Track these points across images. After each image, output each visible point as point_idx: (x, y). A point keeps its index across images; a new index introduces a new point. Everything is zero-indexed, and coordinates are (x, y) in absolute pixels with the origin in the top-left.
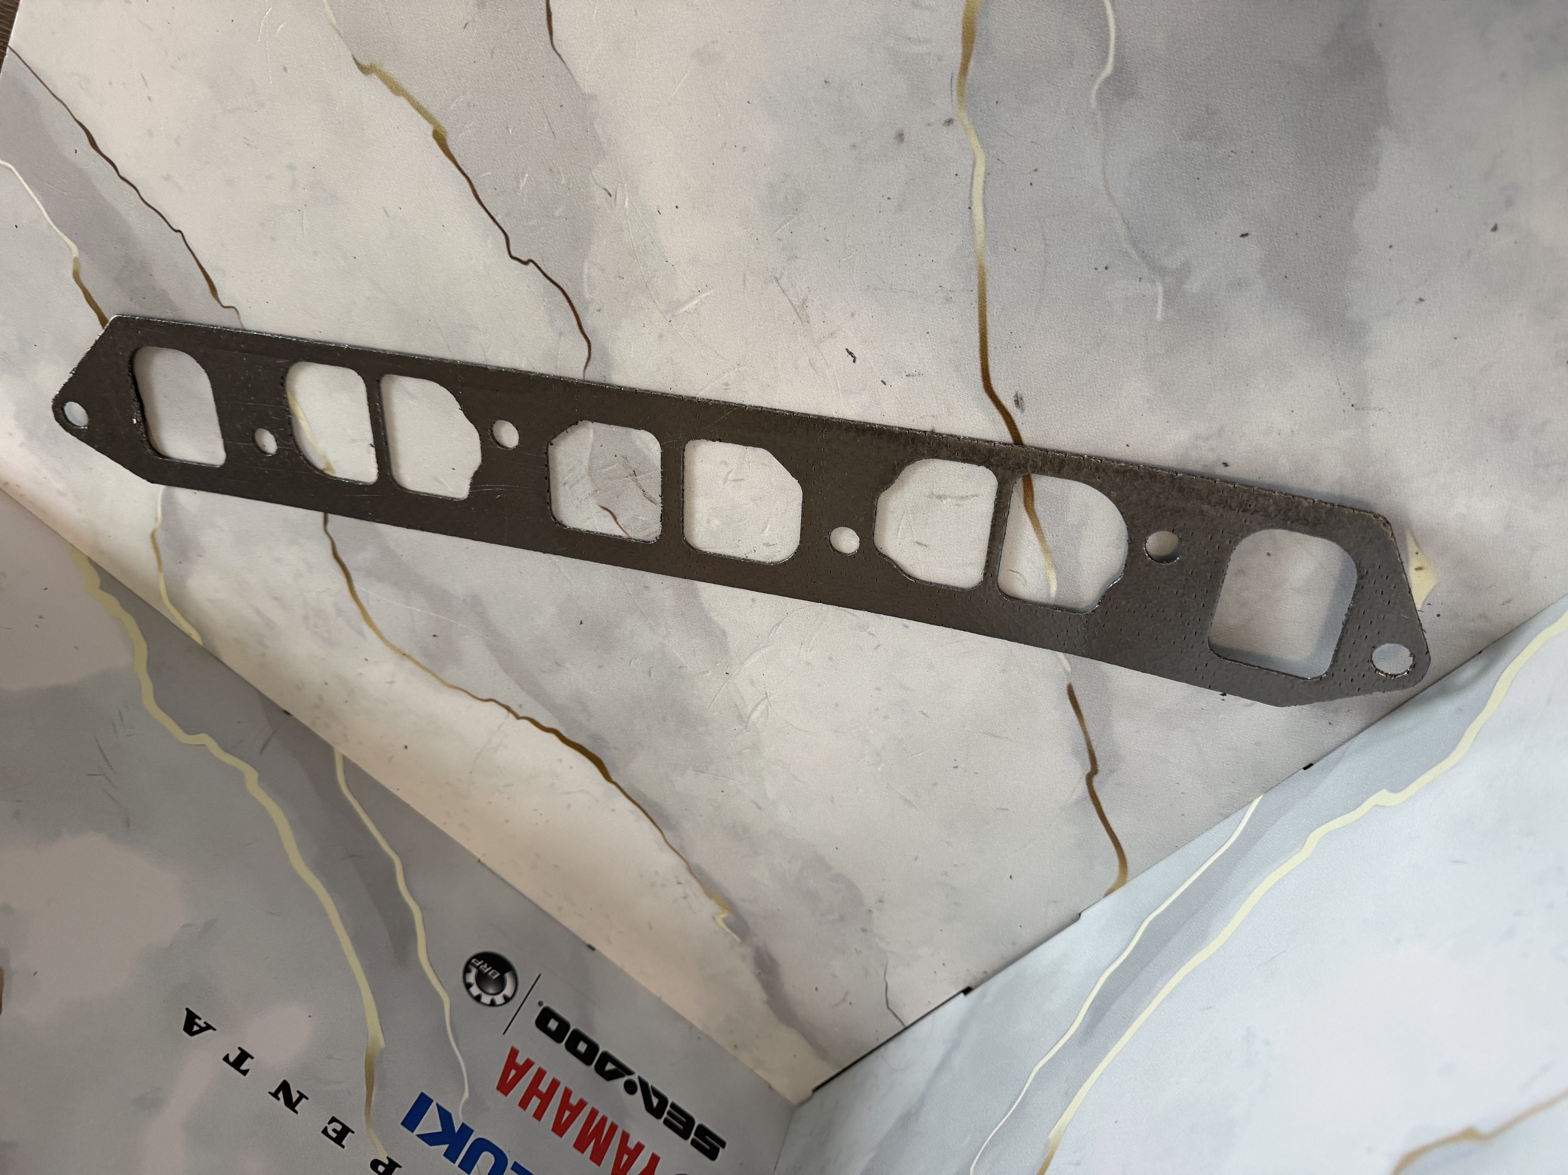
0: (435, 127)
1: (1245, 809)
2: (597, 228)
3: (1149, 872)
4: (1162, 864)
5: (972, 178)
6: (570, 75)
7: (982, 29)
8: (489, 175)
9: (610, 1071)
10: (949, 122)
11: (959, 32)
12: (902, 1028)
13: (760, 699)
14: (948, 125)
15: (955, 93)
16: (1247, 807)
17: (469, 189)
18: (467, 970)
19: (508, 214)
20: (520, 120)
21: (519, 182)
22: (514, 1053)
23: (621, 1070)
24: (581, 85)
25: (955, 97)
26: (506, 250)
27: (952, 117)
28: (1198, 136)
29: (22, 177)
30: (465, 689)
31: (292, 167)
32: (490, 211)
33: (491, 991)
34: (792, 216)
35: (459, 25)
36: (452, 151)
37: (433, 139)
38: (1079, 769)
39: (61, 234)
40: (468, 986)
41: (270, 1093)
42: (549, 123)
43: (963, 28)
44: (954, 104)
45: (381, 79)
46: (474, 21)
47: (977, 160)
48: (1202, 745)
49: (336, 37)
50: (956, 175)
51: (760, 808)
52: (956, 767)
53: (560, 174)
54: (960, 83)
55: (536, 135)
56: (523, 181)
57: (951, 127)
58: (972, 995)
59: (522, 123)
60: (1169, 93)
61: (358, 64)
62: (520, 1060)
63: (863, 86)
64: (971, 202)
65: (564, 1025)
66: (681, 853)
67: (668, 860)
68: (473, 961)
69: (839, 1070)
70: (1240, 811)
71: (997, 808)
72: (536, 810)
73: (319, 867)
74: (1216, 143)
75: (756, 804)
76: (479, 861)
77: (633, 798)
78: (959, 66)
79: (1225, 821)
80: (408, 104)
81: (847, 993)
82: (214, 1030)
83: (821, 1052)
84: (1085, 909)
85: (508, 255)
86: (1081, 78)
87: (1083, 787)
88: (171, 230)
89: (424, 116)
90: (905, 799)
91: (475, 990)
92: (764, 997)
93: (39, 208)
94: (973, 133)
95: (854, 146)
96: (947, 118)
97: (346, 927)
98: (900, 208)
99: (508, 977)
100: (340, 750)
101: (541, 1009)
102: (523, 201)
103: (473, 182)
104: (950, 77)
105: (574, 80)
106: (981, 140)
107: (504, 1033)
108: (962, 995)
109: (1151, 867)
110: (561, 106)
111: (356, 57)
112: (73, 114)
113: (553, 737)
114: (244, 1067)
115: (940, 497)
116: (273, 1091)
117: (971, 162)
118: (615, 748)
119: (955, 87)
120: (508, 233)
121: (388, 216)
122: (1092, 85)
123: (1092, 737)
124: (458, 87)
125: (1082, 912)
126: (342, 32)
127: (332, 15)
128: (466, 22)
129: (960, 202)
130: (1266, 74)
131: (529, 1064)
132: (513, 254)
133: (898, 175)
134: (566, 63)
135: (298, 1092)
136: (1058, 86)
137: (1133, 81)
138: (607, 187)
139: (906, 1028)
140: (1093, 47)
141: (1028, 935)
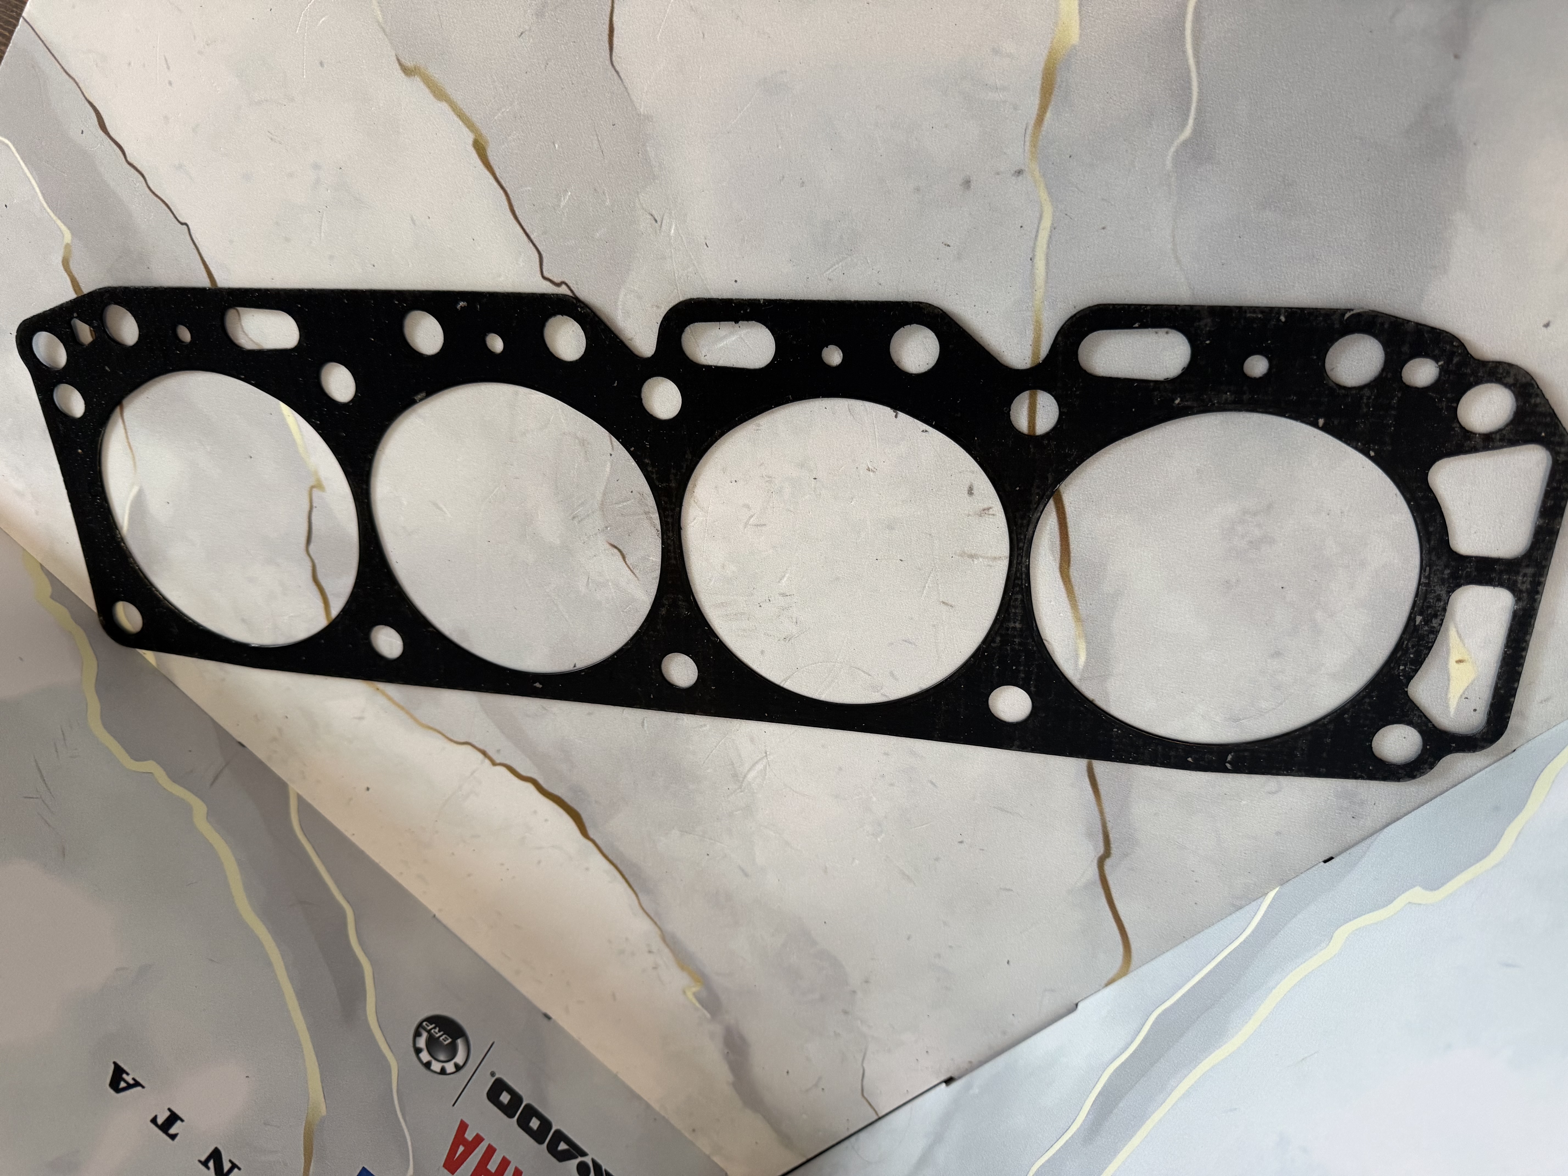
0: (476, 136)
1: (1259, 900)
2: (638, 255)
3: (1154, 963)
4: (1169, 954)
5: (1037, 231)
6: (626, 94)
7: (1062, 82)
8: (529, 190)
9: (564, 1151)
10: (1019, 172)
11: (1037, 84)
12: (876, 1117)
13: (758, 758)
14: (1018, 176)
15: (1028, 144)
16: (1262, 899)
17: (506, 203)
18: (417, 1034)
19: (545, 233)
20: (568, 136)
21: (560, 200)
22: (463, 1127)
23: (575, 1151)
24: (637, 105)
25: (1027, 148)
26: (538, 269)
27: (1023, 168)
28: (1272, 206)
29: (19, 154)
30: (441, 730)
31: (316, 167)
32: (525, 227)
33: (442, 1057)
34: (846, 256)
35: (514, 34)
36: (492, 162)
37: (473, 149)
38: (1092, 850)
39: (55, 218)
40: (418, 1051)
41: (200, 1161)
42: (599, 140)
43: (1043, 78)
44: (1026, 155)
45: (424, 81)
46: (530, 29)
47: (1044, 213)
48: (1221, 832)
49: (381, 35)
50: (1021, 227)
51: (746, 875)
52: (961, 842)
53: (605, 195)
54: (1034, 134)
55: (583, 152)
56: (564, 199)
57: (1020, 178)
58: (955, 1086)
59: (570, 139)
60: (1247, 160)
61: (400, 64)
62: (469, 1136)
63: (934, 129)
64: (1034, 255)
65: (516, 1099)
66: (656, 919)
67: (643, 925)
68: (424, 1024)
69: (804, 1160)
70: (1254, 903)
71: (1001, 889)
72: (502, 864)
73: (267, 914)
74: (1290, 215)
75: (743, 870)
76: (434, 916)
77: (610, 857)
78: (1034, 116)
79: (1237, 913)
80: (450, 110)
81: (820, 1078)
82: (143, 1087)
83: (786, 1139)
84: (1081, 1000)
85: (540, 276)
86: (1158, 138)
87: (1094, 871)
88: (177, 222)
89: (465, 124)
90: (904, 874)
91: (425, 1056)
92: (730, 1078)
93: (34, 188)
94: (1042, 185)
95: (918, 190)
96: (1017, 168)
97: (291, 979)
98: (959, 257)
99: (460, 1042)
100: (296, 787)
101: (493, 1079)
102: (562, 220)
103: (511, 197)
104: (1024, 127)
105: (631, 99)
106: (1050, 193)
107: (454, 1105)
108: (944, 1085)
109: (1156, 957)
110: (614, 125)
111: (400, 58)
112: (85, 93)
113: (530, 787)
114: (172, 1131)
115: (972, 557)
116: (203, 1159)
117: (1038, 215)
118: (596, 802)
119: (1028, 138)
120: (542, 252)
121: (414, 224)
122: (1170, 146)
123: (1109, 818)
124: (506, 97)
125: (1079, 1002)
126: (387, 30)
127: (379, 13)
128: (522, 30)
129: (1023, 254)
130: (1347, 149)
131: (478, 1139)
132: (546, 274)
133: (961, 222)
134: (624, 81)
135: (230, 1161)
136: (1134, 145)
137: (1212, 146)
138: (654, 212)
139: (880, 1118)
140: (1174, 108)
141: (1020, 1025)
